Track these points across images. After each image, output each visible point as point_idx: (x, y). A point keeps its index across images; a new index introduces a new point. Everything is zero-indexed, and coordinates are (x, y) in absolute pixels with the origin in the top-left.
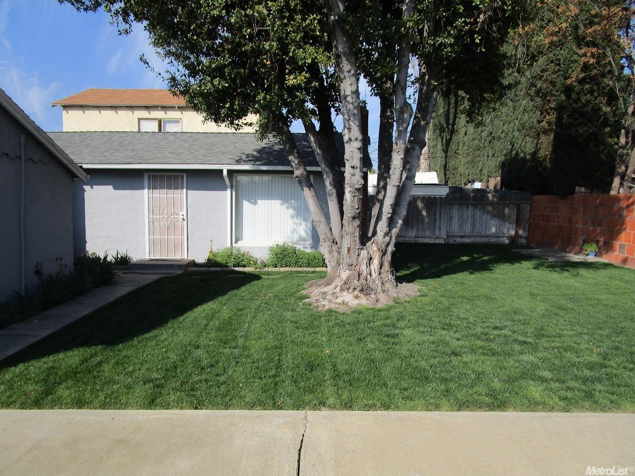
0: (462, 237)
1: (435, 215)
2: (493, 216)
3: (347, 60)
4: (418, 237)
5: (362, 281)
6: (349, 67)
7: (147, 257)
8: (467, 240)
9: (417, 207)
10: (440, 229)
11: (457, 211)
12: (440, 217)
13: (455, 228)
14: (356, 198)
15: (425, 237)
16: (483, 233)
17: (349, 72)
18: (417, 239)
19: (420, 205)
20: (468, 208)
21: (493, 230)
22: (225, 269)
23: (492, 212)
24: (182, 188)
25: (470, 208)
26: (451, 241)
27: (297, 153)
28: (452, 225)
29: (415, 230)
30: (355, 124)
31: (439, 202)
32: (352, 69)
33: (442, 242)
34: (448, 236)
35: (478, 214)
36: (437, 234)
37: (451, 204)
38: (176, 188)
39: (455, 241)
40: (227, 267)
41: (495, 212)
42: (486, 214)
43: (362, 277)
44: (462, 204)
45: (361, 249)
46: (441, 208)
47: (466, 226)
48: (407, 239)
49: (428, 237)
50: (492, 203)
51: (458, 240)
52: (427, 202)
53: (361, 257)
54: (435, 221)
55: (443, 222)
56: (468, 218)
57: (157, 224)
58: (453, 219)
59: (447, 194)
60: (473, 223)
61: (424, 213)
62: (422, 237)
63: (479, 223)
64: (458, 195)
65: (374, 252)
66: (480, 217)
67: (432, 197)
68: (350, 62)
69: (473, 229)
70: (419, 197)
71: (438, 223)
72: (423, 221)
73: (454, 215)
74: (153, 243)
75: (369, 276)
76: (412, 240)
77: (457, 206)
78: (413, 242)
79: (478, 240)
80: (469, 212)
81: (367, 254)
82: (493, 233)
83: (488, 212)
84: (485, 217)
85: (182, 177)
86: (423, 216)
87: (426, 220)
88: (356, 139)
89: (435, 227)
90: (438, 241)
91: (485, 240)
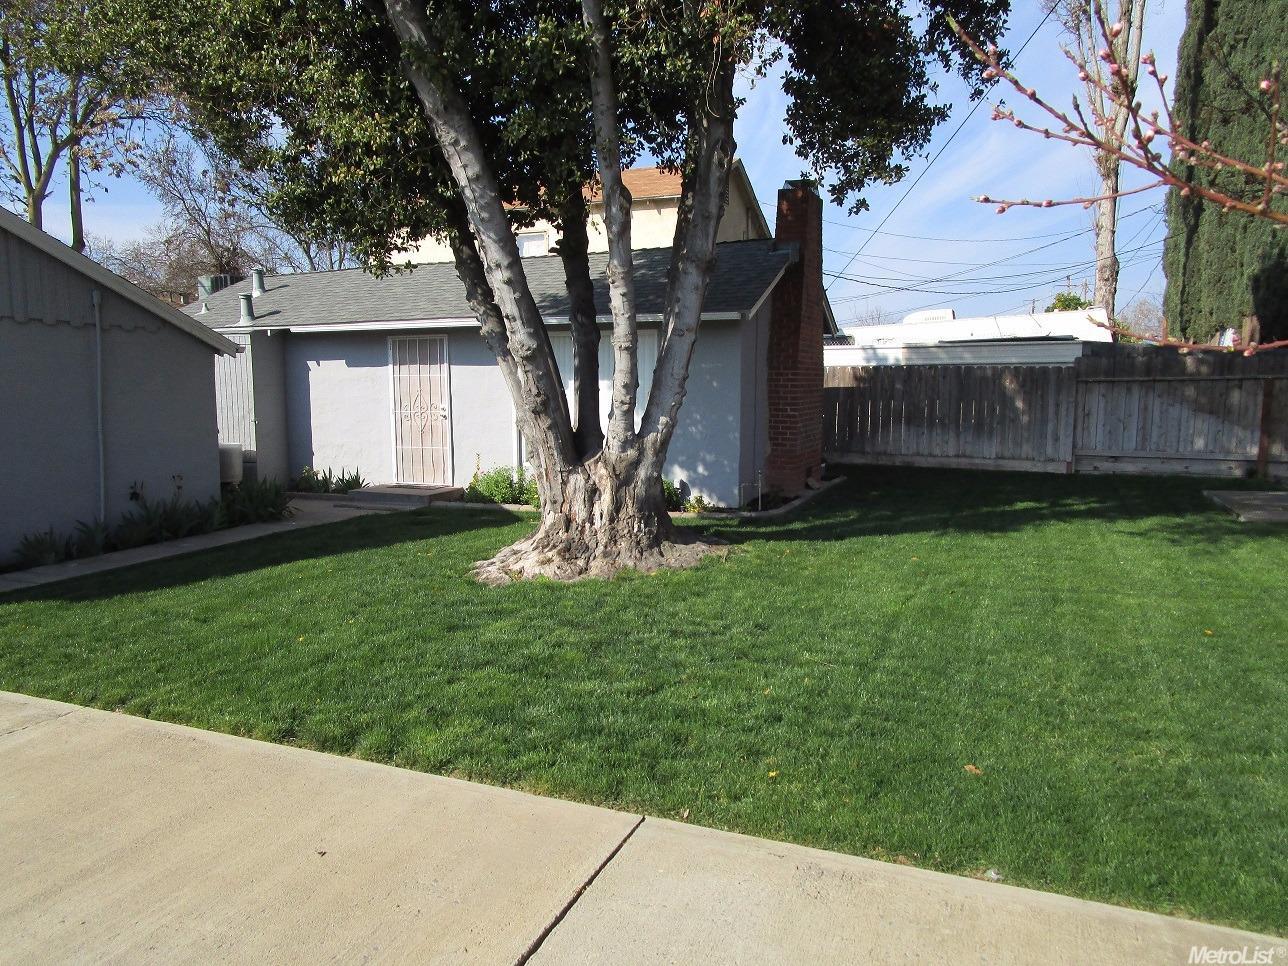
0: (1116, 459)
1: (1044, 408)
2: (1197, 409)
3: (445, 123)
4: (1003, 458)
5: (574, 533)
6: (453, 134)
7: (393, 482)
8: (1130, 468)
9: (1002, 389)
10: (1056, 439)
11: (1101, 398)
12: (1057, 413)
13: (1096, 439)
14: (530, 375)
15: (1020, 458)
16: (1170, 452)
17: (456, 143)
18: (1001, 462)
19: (1009, 384)
20: (1129, 390)
21: (1200, 443)
22: (489, 506)
23: (1196, 401)
24: (442, 362)
25: (1136, 390)
26: (1086, 468)
27: (481, 295)
28: (1089, 433)
29: (996, 441)
30: (489, 237)
31: (1053, 378)
32: (460, 138)
33: (1062, 469)
34: (1078, 458)
35: (1156, 405)
36: (1050, 450)
37: (1087, 382)
38: (433, 362)
39: (1096, 468)
40: (492, 501)
41: (1203, 400)
42: (1178, 406)
43: (574, 525)
44: (1114, 382)
45: (570, 472)
46: (1058, 392)
47: (1126, 435)
48: (977, 461)
49: (1027, 459)
50: (1194, 380)
51: (1107, 467)
52: (1024, 380)
53: (570, 488)
54: (1044, 422)
55: (1063, 423)
56: (1130, 416)
57: (406, 424)
58: (1093, 420)
59: (1078, 360)
60: (1143, 428)
61: (1019, 404)
62: (1014, 458)
63: (1160, 427)
64: (1104, 361)
65: (601, 478)
66: (1161, 413)
67: (1037, 366)
68: (452, 127)
69: (1144, 439)
70: (1006, 367)
71: (1050, 427)
72: (1015, 420)
73: (1094, 410)
74: (401, 457)
75: (587, 525)
76: (990, 465)
77: (1102, 388)
78: (991, 468)
79: (1156, 468)
80: (1132, 401)
81: (583, 482)
82: (1199, 451)
83: (1183, 400)
84: (1174, 412)
85: (442, 341)
86: (1017, 409)
87: (1025, 419)
88: (498, 266)
89: (1043, 436)
90: (1051, 468)
91: (1177, 468)
